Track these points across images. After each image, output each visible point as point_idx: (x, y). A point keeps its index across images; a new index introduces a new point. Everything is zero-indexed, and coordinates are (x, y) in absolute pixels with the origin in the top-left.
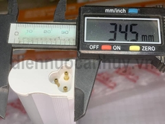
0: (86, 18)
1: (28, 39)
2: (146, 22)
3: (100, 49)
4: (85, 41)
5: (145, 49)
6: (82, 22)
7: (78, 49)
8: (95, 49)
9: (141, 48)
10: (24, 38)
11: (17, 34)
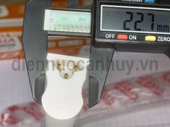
0: (102, 6)
1: (63, 26)
2: (162, 13)
3: (116, 38)
4: (101, 30)
5: (161, 39)
6: (98, 9)
7: (94, 37)
8: (111, 38)
9: (157, 38)
10: (59, 26)
11: (52, 20)
